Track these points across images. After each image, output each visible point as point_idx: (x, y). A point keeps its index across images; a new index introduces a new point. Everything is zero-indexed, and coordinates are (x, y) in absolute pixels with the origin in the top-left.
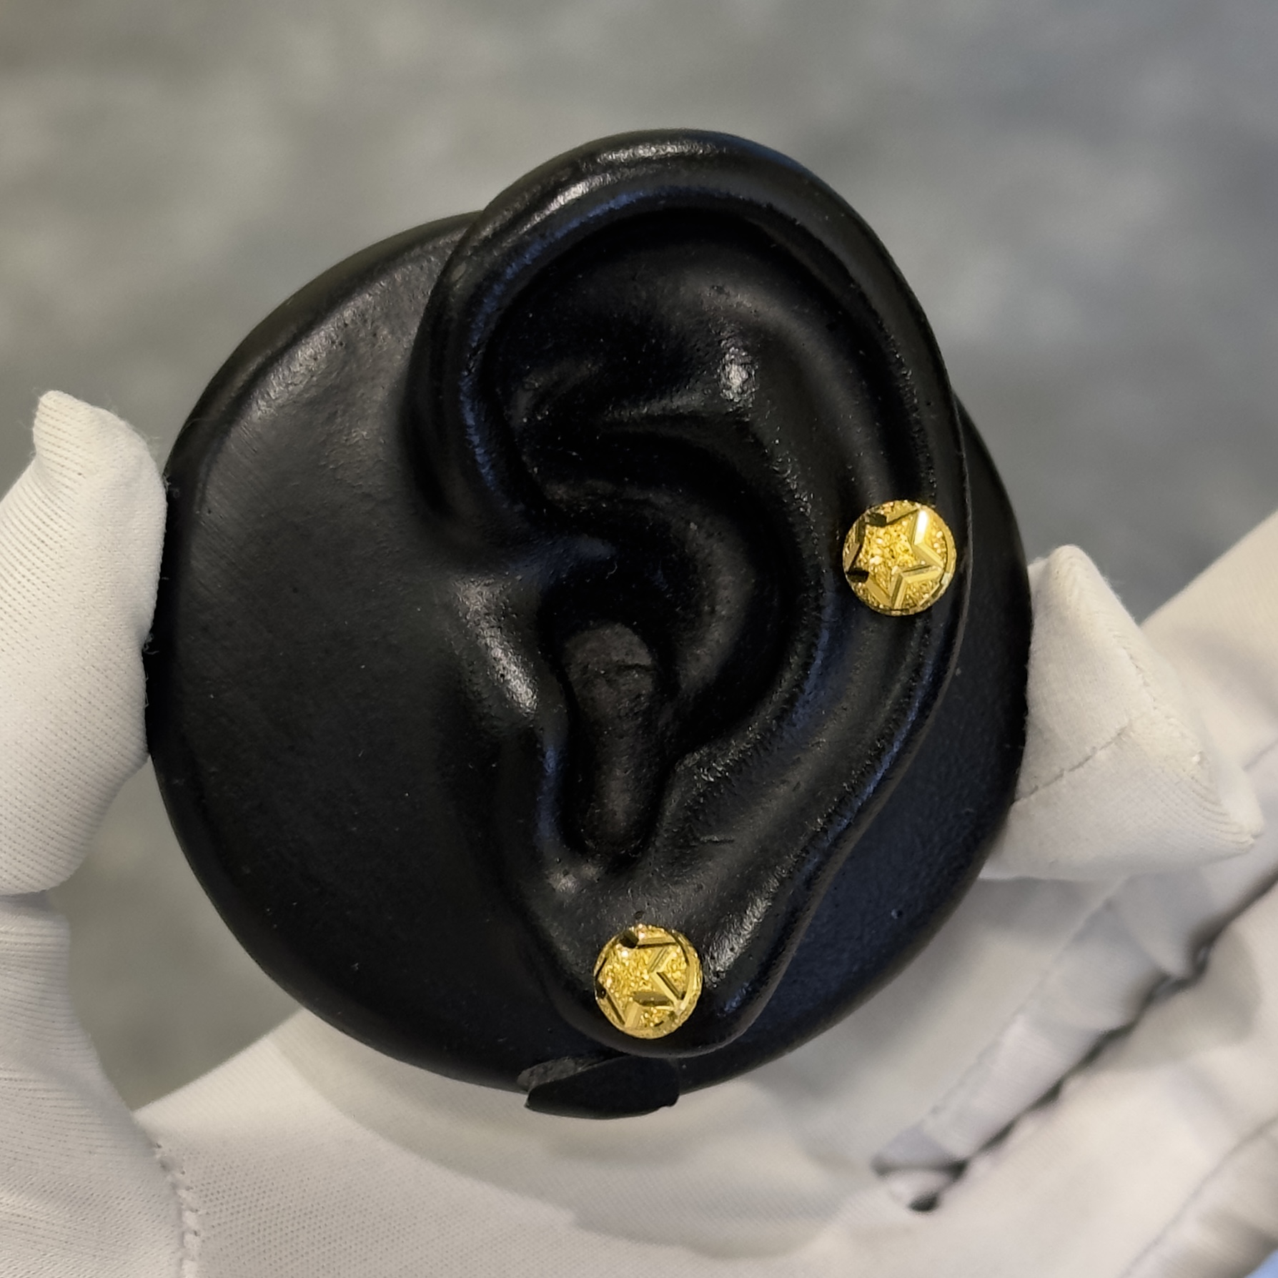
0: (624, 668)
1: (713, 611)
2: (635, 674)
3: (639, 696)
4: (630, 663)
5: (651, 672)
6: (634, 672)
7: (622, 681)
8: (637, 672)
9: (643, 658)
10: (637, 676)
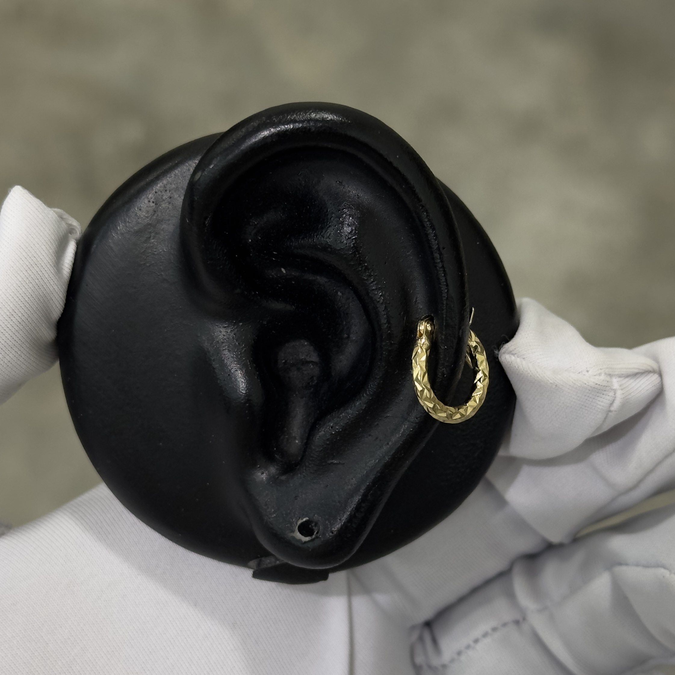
0: (305, 363)
1: (348, 337)
2: (311, 366)
3: (313, 377)
4: (308, 360)
5: (319, 365)
6: (311, 365)
7: (304, 369)
8: (312, 365)
9: (314, 357)
10: (312, 366)
